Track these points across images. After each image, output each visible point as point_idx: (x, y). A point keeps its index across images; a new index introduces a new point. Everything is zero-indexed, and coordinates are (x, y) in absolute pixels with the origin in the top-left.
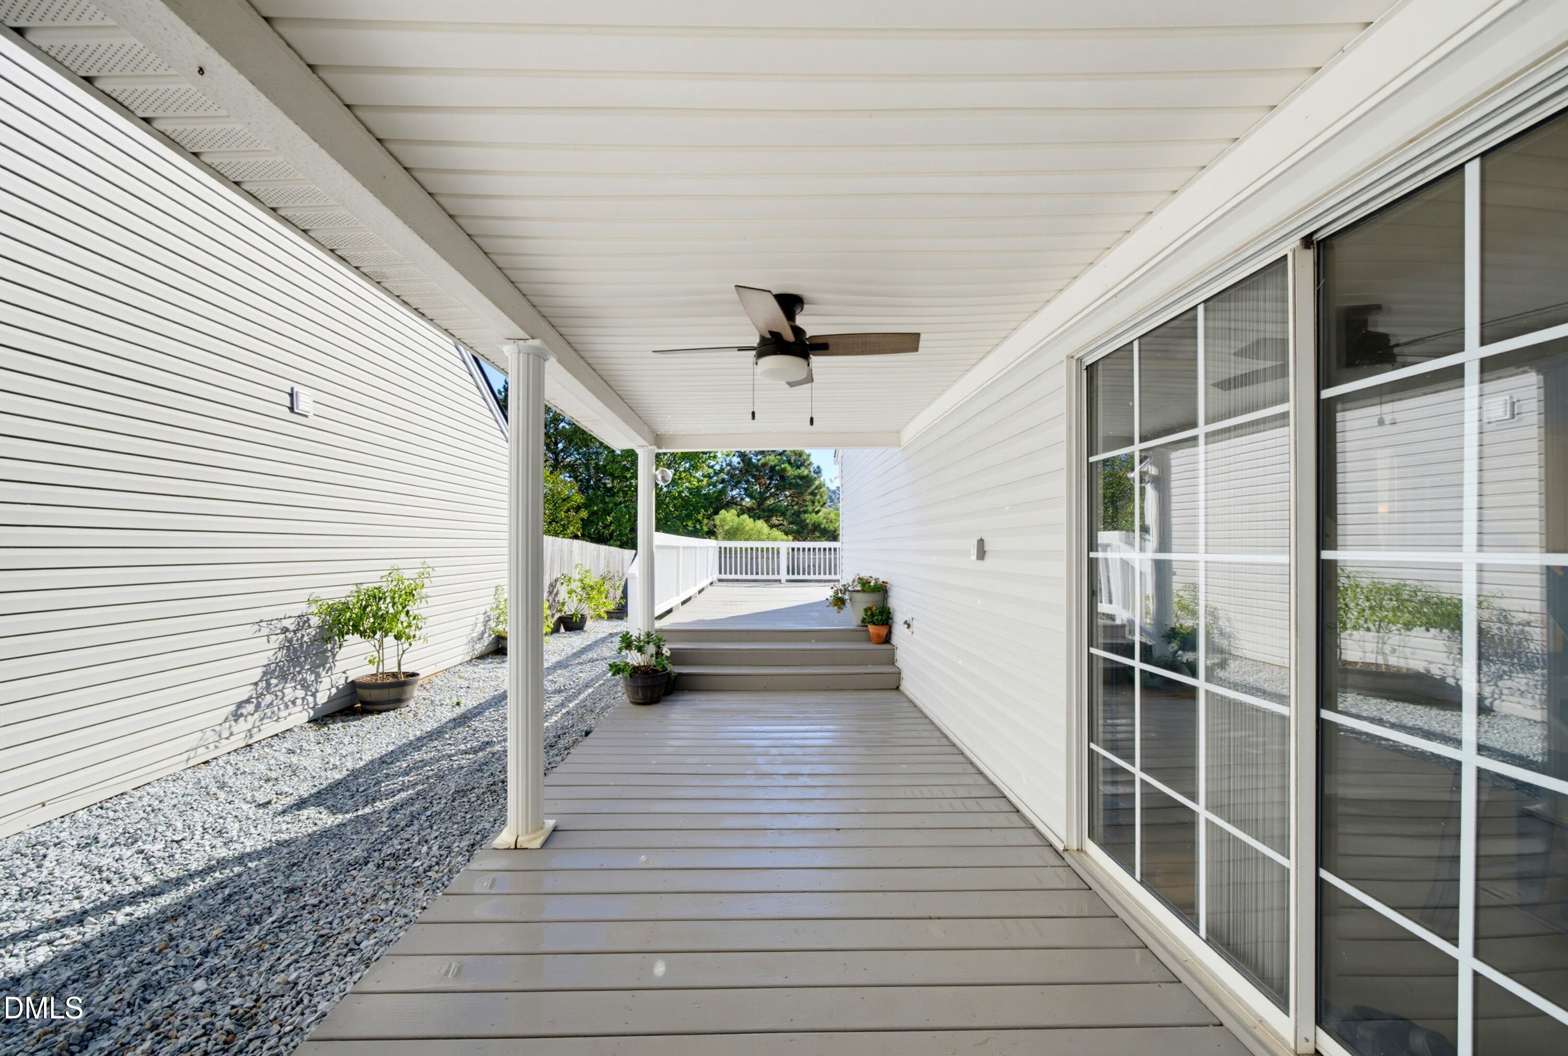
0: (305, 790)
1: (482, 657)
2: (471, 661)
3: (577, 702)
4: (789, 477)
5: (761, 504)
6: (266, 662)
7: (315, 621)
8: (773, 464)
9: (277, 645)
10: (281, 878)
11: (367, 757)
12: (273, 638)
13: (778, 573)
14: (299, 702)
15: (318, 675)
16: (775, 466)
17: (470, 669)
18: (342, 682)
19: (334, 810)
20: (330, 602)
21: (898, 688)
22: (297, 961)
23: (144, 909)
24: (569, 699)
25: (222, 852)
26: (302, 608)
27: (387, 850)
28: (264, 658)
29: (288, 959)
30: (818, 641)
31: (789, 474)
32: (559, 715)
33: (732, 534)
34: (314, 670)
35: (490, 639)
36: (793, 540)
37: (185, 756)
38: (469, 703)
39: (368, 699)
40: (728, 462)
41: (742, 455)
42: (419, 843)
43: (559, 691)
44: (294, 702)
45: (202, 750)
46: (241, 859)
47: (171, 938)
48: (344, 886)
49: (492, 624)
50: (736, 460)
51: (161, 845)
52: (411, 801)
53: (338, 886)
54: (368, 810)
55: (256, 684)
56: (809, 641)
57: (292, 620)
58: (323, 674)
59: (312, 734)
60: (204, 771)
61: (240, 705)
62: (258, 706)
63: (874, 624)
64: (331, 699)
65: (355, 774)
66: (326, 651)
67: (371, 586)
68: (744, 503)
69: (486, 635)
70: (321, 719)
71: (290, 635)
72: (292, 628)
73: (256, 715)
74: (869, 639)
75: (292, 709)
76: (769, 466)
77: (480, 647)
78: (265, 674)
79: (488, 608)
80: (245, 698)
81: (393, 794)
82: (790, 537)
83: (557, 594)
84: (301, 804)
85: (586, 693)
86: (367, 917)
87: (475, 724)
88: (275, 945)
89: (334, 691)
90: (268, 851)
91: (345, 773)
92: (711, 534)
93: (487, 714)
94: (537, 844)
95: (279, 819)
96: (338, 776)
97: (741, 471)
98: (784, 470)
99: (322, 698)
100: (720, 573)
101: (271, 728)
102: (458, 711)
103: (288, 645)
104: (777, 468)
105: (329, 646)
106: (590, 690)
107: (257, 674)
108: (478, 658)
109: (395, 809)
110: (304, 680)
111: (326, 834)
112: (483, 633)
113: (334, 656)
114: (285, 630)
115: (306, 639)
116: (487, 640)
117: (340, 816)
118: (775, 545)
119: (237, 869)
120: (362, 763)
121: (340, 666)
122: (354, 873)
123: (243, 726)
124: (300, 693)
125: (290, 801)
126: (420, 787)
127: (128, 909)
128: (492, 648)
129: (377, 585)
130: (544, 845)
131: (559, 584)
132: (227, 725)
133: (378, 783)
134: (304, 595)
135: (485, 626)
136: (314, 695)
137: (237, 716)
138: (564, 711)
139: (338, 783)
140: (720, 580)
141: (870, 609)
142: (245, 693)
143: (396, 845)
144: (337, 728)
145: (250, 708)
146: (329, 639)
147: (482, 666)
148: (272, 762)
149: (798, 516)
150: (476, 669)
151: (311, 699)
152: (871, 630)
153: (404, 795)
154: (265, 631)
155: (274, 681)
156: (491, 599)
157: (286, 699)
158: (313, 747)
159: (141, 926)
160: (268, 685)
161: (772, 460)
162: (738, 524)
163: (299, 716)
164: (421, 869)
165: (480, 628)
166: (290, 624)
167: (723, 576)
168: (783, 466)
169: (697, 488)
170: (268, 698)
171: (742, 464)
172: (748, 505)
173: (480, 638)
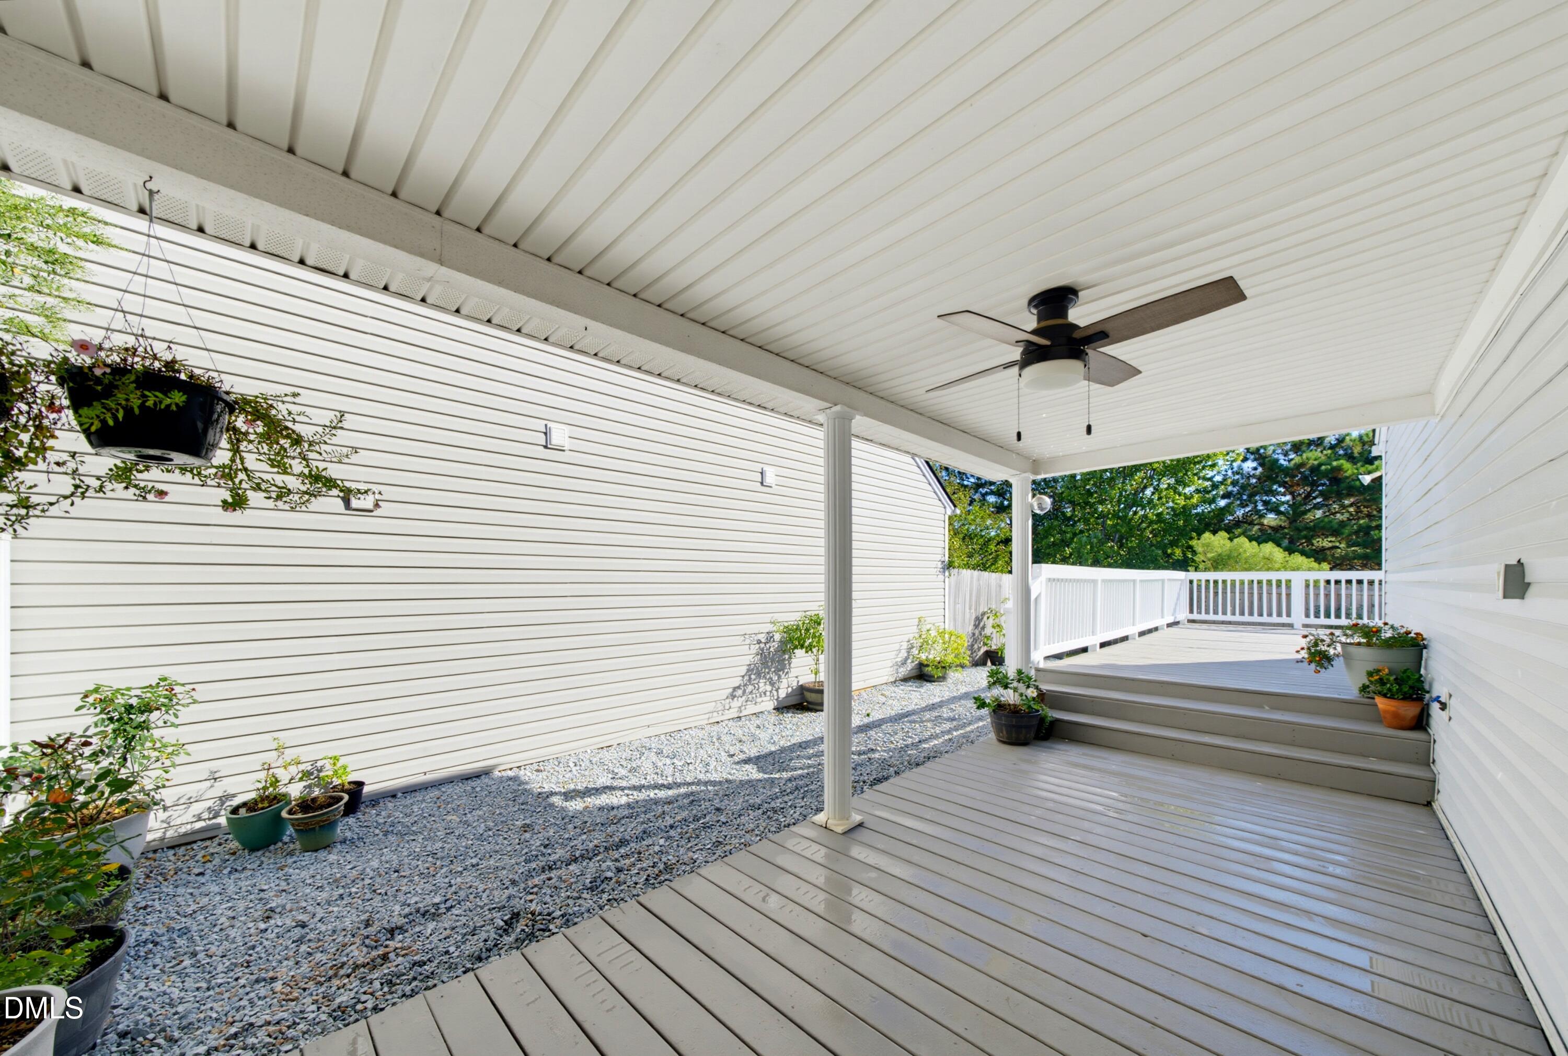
0: (753, 752)
1: (905, 680)
2: (895, 682)
3: (962, 732)
4: (1347, 478)
5: (1295, 521)
6: (748, 663)
7: (777, 637)
8: (1316, 463)
9: (755, 651)
10: (717, 801)
11: (793, 741)
12: (752, 647)
13: (1289, 615)
14: (768, 693)
15: (779, 677)
16: (1320, 465)
17: (893, 688)
18: (795, 684)
19: (761, 769)
20: (786, 624)
21: (1429, 804)
22: (701, 850)
23: (662, 794)
24: (956, 729)
25: (702, 777)
26: (770, 627)
27: (773, 804)
28: (748, 659)
29: (700, 846)
30: (1274, 708)
31: (1347, 474)
32: (941, 740)
33: (1218, 563)
34: (777, 672)
35: (913, 664)
36: (1331, 569)
37: (707, 716)
38: (876, 716)
39: (810, 700)
40: (1235, 469)
41: (1257, 454)
42: (790, 807)
43: (953, 719)
44: (765, 693)
45: (715, 714)
46: (706, 783)
47: (664, 813)
48: (742, 817)
49: (915, 651)
50: (1249, 466)
51: (681, 764)
52: (802, 777)
53: (740, 816)
54: (777, 776)
55: (743, 677)
56: (1260, 707)
57: (763, 635)
58: (783, 676)
59: (773, 718)
60: (716, 728)
61: (735, 689)
62: (744, 692)
63: (1385, 696)
64: (788, 696)
65: (783, 750)
66: (784, 659)
67: (813, 613)
68: (1265, 522)
69: (909, 661)
70: (781, 709)
71: (762, 645)
72: (763, 640)
73: (744, 698)
74: (1378, 718)
75: (764, 699)
76: (1308, 466)
77: (904, 671)
78: (748, 670)
79: (911, 636)
80: (737, 685)
81: (795, 769)
82: (1325, 565)
83: (983, 628)
84: (747, 761)
85: (976, 726)
86: (743, 840)
87: (872, 733)
88: (697, 836)
89: (790, 690)
90: (720, 782)
91: (777, 747)
92: (1183, 565)
93: (883, 727)
94: (840, 830)
95: (734, 766)
96: (773, 749)
97: (1259, 479)
98: (1339, 469)
99: (783, 694)
100: (1191, 611)
101: (751, 709)
102: (866, 720)
103: (761, 653)
104: (1323, 468)
105: (787, 657)
106: (981, 724)
107: (743, 670)
108: (902, 680)
109: (790, 780)
110: (771, 678)
111: (751, 783)
112: (907, 659)
113: (790, 664)
114: (759, 642)
115: (772, 649)
116: (910, 666)
117: (761, 775)
118: (1283, 576)
119: (703, 788)
120: (789, 744)
121: (794, 672)
122: (750, 812)
123: (736, 703)
124: (769, 688)
125: (742, 756)
126: (812, 770)
127: (657, 791)
128: (915, 673)
129: (816, 613)
130: (845, 833)
131: (985, 618)
132: (728, 701)
133: (791, 760)
134: (768, 618)
135: (908, 652)
136: (777, 690)
137: (733, 696)
138: (947, 737)
139: (771, 753)
140: (1193, 621)
141: (1378, 671)
142: (737, 682)
143: (777, 804)
144: (788, 716)
145: (740, 692)
146: (784, 652)
147: (902, 687)
148: (747, 730)
149: (1367, 534)
150: (896, 689)
151: (775, 693)
152: (1380, 706)
153: (800, 772)
154: (748, 642)
155: (753, 677)
156: (915, 629)
157: (761, 690)
158: (772, 727)
159: (656, 802)
160: (750, 678)
161: (1313, 456)
162: (1231, 551)
163: (768, 704)
164: (783, 824)
165: (904, 654)
166: (762, 638)
167: (1195, 616)
168: (1335, 463)
169: (1184, 507)
170: (750, 688)
171: (1260, 470)
172: (1273, 524)
173: (904, 663)
